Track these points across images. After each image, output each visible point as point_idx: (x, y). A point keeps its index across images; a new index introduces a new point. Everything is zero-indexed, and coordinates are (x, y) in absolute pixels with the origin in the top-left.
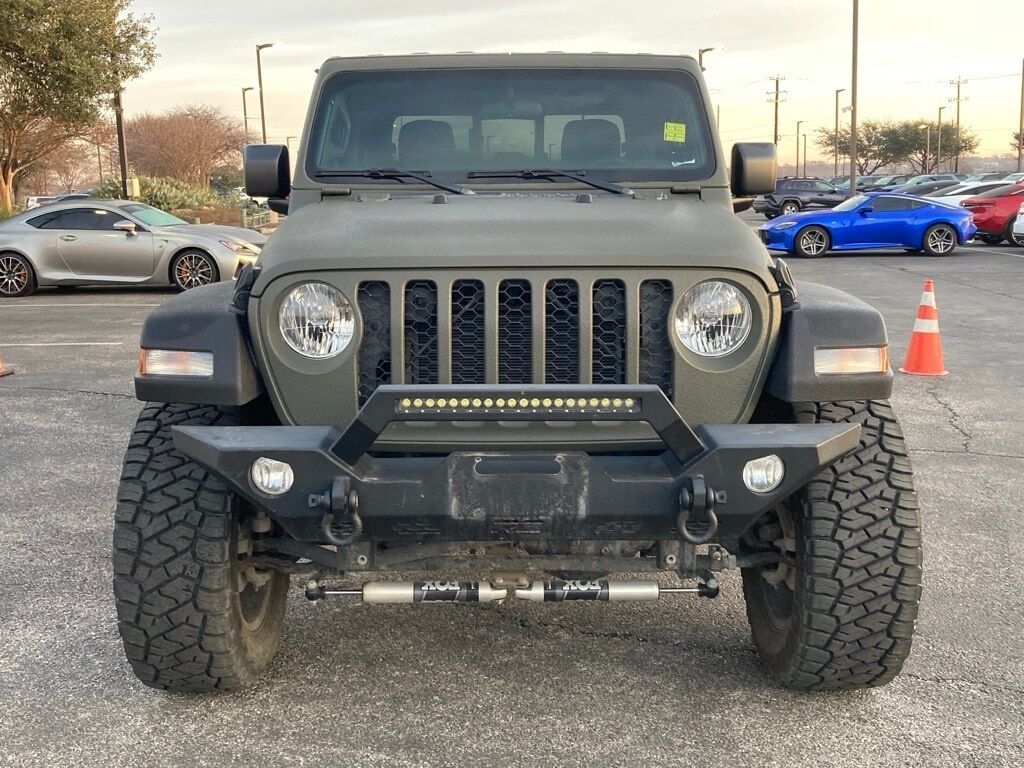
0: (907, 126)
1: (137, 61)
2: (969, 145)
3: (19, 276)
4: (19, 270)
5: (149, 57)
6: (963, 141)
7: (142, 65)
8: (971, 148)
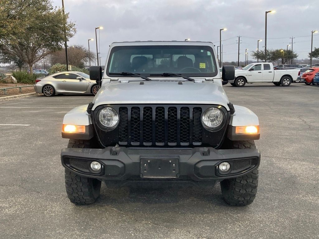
0: (277, 51)
1: (72, 33)
2: (296, 56)
3: (51, 91)
4: (50, 90)
5: (75, 31)
6: (294, 55)
7: (73, 34)
8: (296, 57)
